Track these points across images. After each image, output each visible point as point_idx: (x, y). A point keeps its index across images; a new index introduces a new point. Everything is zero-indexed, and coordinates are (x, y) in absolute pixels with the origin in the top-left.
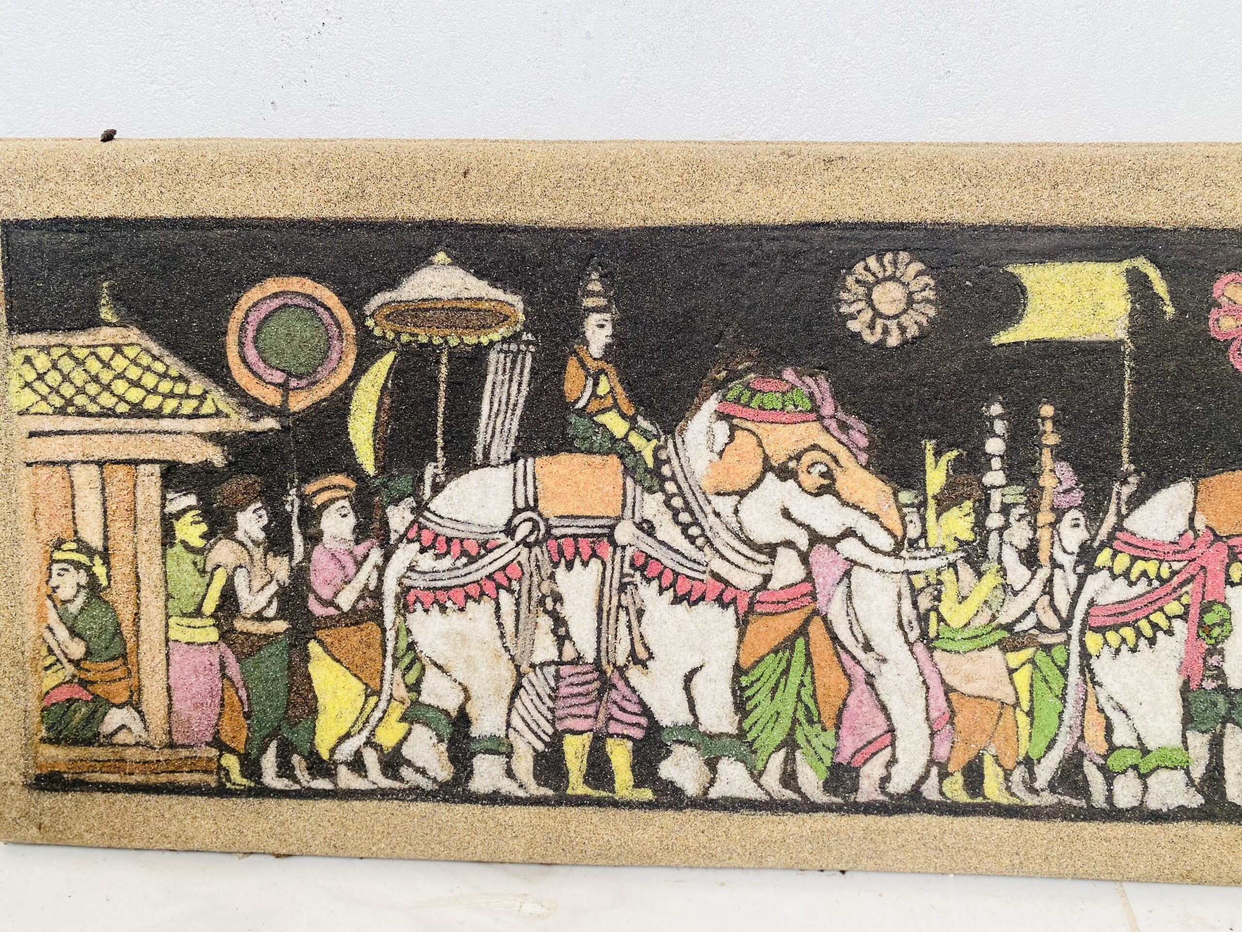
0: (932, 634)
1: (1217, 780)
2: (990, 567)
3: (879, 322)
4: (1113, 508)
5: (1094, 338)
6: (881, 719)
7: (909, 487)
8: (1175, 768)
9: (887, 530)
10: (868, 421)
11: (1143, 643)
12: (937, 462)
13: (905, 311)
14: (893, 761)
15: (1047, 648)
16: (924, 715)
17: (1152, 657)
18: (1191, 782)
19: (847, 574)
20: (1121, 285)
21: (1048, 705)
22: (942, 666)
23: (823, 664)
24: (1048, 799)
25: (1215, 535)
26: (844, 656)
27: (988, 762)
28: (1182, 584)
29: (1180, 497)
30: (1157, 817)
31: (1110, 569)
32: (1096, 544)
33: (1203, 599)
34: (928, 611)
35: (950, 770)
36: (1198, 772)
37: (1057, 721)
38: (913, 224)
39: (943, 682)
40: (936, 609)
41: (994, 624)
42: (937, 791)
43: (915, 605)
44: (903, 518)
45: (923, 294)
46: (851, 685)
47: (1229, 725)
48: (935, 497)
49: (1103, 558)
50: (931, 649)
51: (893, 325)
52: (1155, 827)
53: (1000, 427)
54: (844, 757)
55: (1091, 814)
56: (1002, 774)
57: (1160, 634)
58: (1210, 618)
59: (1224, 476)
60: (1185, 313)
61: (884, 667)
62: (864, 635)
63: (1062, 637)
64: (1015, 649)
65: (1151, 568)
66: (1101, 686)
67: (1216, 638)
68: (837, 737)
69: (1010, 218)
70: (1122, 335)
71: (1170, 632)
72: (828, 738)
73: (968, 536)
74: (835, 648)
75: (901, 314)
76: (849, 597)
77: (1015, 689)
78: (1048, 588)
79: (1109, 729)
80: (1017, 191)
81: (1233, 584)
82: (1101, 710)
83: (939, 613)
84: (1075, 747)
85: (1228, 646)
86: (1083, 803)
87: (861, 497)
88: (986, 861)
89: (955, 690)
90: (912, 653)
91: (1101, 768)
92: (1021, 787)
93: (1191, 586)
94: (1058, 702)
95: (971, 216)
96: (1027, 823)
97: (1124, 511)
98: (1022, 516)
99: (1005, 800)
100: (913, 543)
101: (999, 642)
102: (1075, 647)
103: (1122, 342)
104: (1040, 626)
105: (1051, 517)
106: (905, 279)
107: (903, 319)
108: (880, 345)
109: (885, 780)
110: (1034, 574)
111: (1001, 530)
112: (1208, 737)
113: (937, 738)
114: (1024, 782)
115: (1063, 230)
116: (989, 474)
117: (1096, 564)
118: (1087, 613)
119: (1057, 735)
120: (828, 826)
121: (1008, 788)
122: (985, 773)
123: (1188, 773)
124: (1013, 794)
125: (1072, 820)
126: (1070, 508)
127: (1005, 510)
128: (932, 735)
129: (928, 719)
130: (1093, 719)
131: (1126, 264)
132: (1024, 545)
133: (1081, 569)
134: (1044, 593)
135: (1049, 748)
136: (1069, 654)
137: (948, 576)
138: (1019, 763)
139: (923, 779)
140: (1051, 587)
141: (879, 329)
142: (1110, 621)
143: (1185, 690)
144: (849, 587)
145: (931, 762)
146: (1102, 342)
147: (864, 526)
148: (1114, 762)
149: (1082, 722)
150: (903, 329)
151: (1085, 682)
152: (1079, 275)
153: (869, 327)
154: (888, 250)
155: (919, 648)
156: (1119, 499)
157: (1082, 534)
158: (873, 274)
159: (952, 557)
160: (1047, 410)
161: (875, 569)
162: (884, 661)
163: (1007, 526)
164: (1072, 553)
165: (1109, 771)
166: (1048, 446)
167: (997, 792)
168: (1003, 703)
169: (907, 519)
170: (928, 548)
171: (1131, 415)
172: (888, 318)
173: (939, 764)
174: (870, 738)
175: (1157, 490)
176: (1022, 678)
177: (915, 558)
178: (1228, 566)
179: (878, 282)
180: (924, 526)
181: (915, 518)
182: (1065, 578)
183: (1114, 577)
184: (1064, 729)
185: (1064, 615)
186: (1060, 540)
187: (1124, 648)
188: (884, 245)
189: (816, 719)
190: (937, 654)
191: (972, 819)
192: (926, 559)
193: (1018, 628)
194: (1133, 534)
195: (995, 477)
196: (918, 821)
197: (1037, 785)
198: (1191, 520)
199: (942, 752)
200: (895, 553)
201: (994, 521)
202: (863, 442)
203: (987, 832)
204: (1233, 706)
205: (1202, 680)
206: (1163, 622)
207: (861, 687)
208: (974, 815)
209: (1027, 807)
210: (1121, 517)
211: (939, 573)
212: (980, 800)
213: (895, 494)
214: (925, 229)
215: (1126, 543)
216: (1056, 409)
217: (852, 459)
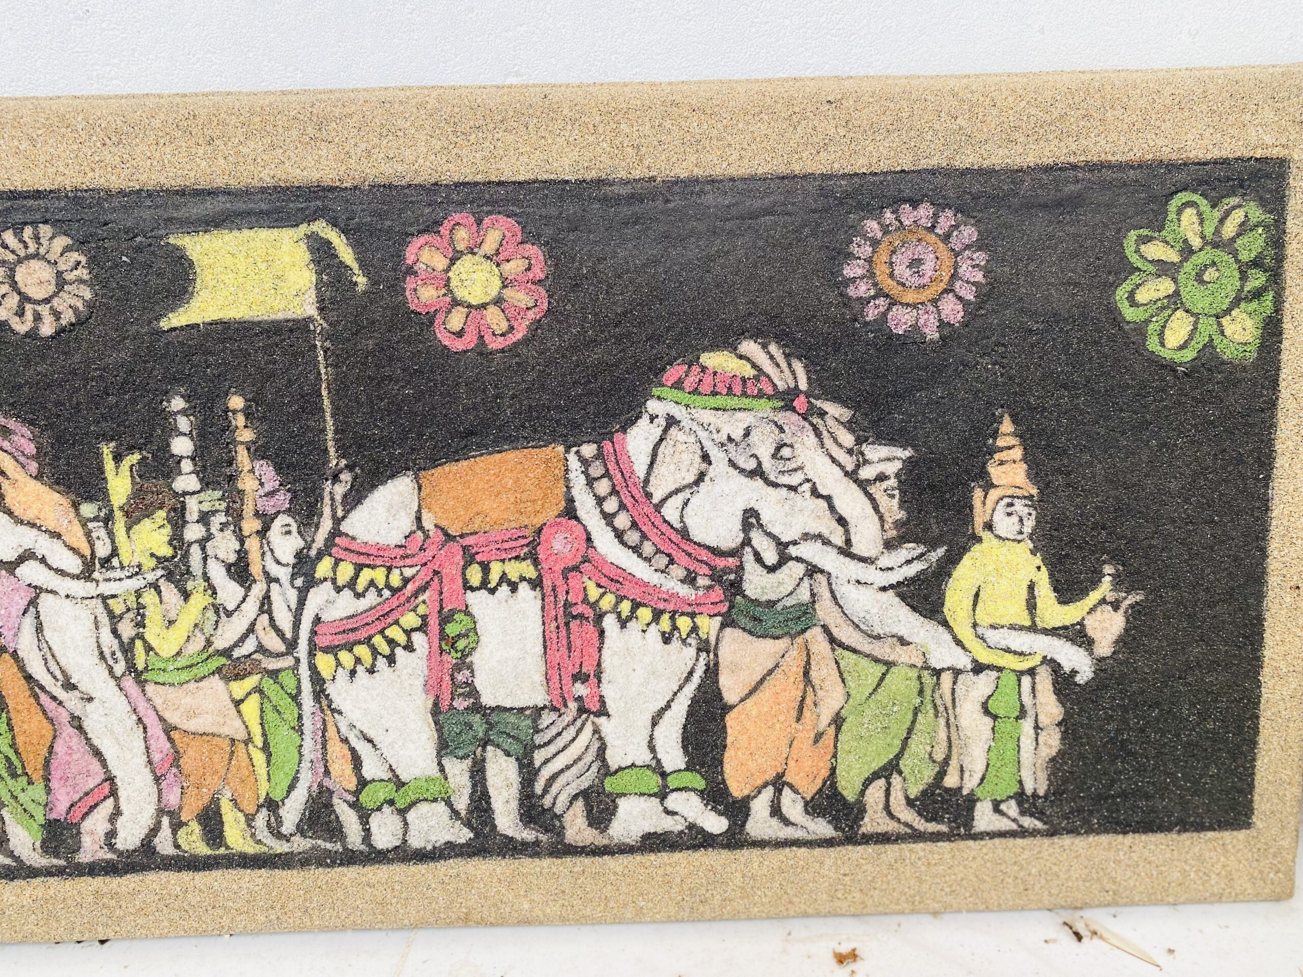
0: (140, 666)
1: (486, 811)
2: (195, 585)
3: (28, 307)
4: (327, 511)
5: (280, 316)
6: (96, 766)
7: (90, 499)
8: (435, 800)
9: (72, 549)
10: (32, 423)
11: (381, 663)
12: (117, 468)
13: (55, 294)
14: (117, 813)
15: (274, 674)
16: (145, 758)
17: (393, 676)
18: (455, 813)
19: (33, 603)
20: (303, 254)
21: (282, 738)
22: (158, 702)
23: (20, 707)
24: (301, 844)
25: (446, 534)
26: (43, 698)
27: (226, 808)
28: (416, 595)
29: (401, 494)
30: (423, 856)
31: (334, 581)
32: (313, 553)
33: (442, 608)
34: (132, 640)
35: (184, 819)
36: (462, 803)
37: (297, 756)
38: (51, 191)
39: (162, 719)
40: (140, 636)
41: (211, 650)
42: (171, 843)
43: (114, 632)
44: (88, 534)
45: (75, 272)
46: (55, 731)
47: (489, 748)
48: (121, 508)
49: (324, 568)
50: (141, 683)
51: (44, 310)
52: (422, 868)
53: (184, 424)
54: (60, 811)
55: (350, 858)
56: (243, 819)
57: (399, 651)
58: (452, 629)
59: (447, 468)
60: (377, 283)
61: (90, 707)
62: (63, 672)
63: (289, 661)
64: (238, 677)
65: (379, 575)
66: (340, 713)
67: (463, 651)
68: (48, 790)
69: (163, 180)
70: (311, 311)
71: (409, 647)
72: (37, 791)
73: (167, 551)
74: (31, 689)
75: (52, 297)
76: (39, 629)
77: (244, 723)
78: (266, 604)
79: (357, 761)
80: (168, 149)
81: (473, 589)
82: (345, 741)
83: (145, 641)
84: (320, 785)
85: (475, 659)
86: (338, 847)
87: (36, 513)
88: (238, 919)
89: (176, 728)
90: (121, 689)
91: (353, 805)
92: (266, 832)
93: (427, 594)
94: (295, 736)
95: (116, 181)
96: (277, 872)
97: (340, 513)
98: (223, 527)
99: (250, 849)
100: (106, 562)
101: (219, 670)
102: (304, 671)
103: (311, 319)
104: (261, 649)
105: (257, 525)
106: (52, 257)
107: (55, 302)
108: (32, 334)
109: (111, 835)
110: (248, 589)
111: (203, 543)
112: (469, 762)
113: (164, 785)
114: (269, 825)
115: (227, 192)
116: (180, 479)
117: (317, 575)
118: (314, 633)
119: (298, 772)
120: (51, 892)
121: (253, 835)
122: (225, 819)
123: (449, 804)
124: (259, 842)
125: (328, 866)
126: (279, 512)
127: (204, 518)
128: (157, 780)
129: (150, 762)
130: (336, 750)
131: (303, 229)
132: (232, 558)
133: (299, 582)
134: (261, 611)
135: (291, 787)
136: (299, 681)
137: (149, 598)
138: (262, 806)
139: (155, 831)
140: (270, 604)
141: (29, 315)
142: (340, 640)
143: (436, 711)
144: (38, 617)
145: (161, 812)
146: (288, 321)
147: (44, 545)
148: (365, 798)
149: (325, 754)
150: (57, 315)
151: (322, 711)
152: (252, 244)
153: (16, 314)
154: (26, 223)
155: (129, 683)
156: (332, 499)
157: (295, 543)
158: (13, 252)
159: (151, 577)
160: (236, 402)
161: (63, 594)
162: (90, 699)
163: (209, 537)
164: (288, 565)
165: (362, 808)
166: (242, 443)
167: (241, 841)
168: (233, 740)
169: (94, 535)
170: (122, 568)
171: (332, 403)
172: (38, 302)
173: (171, 814)
174: (87, 789)
175: (374, 487)
176: (251, 708)
177: (109, 580)
178: (465, 568)
179: (20, 261)
180: (113, 542)
181: (102, 533)
182: (283, 594)
183: (339, 590)
184: (305, 765)
185: (289, 635)
186: (272, 550)
187: (360, 668)
188: (19, 217)
189: (19, 772)
190: (150, 688)
191: (216, 874)
192: (120, 580)
193: (237, 653)
194: (353, 538)
195: (187, 481)
196: (155, 880)
197: (285, 830)
198: (419, 519)
199: (172, 799)
200: (86, 574)
201: (193, 532)
202: (31, 449)
203: (235, 886)
204: (491, 726)
205: (452, 699)
206: (401, 638)
207: (68, 731)
208: (217, 868)
209: (276, 855)
210: (337, 521)
211: (138, 594)
212: (222, 851)
213: (76, 506)
214: (66, 196)
215: (346, 549)
216: (246, 400)
217: (19, 469)
